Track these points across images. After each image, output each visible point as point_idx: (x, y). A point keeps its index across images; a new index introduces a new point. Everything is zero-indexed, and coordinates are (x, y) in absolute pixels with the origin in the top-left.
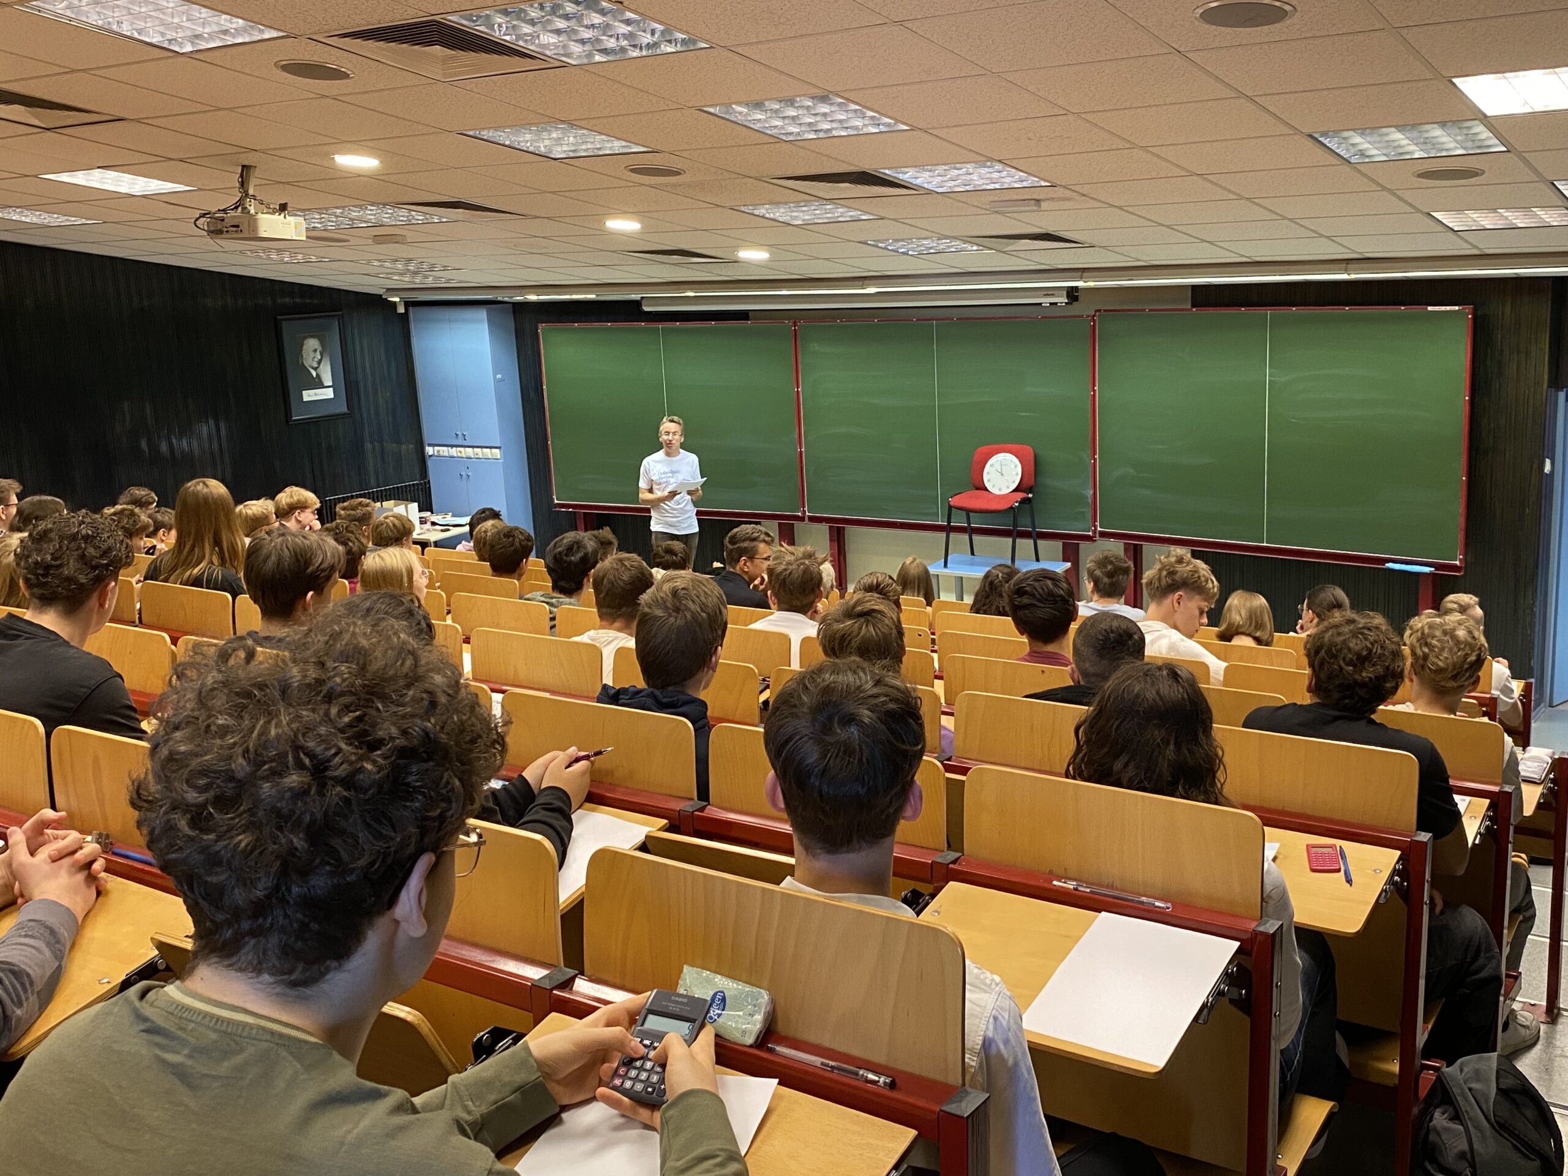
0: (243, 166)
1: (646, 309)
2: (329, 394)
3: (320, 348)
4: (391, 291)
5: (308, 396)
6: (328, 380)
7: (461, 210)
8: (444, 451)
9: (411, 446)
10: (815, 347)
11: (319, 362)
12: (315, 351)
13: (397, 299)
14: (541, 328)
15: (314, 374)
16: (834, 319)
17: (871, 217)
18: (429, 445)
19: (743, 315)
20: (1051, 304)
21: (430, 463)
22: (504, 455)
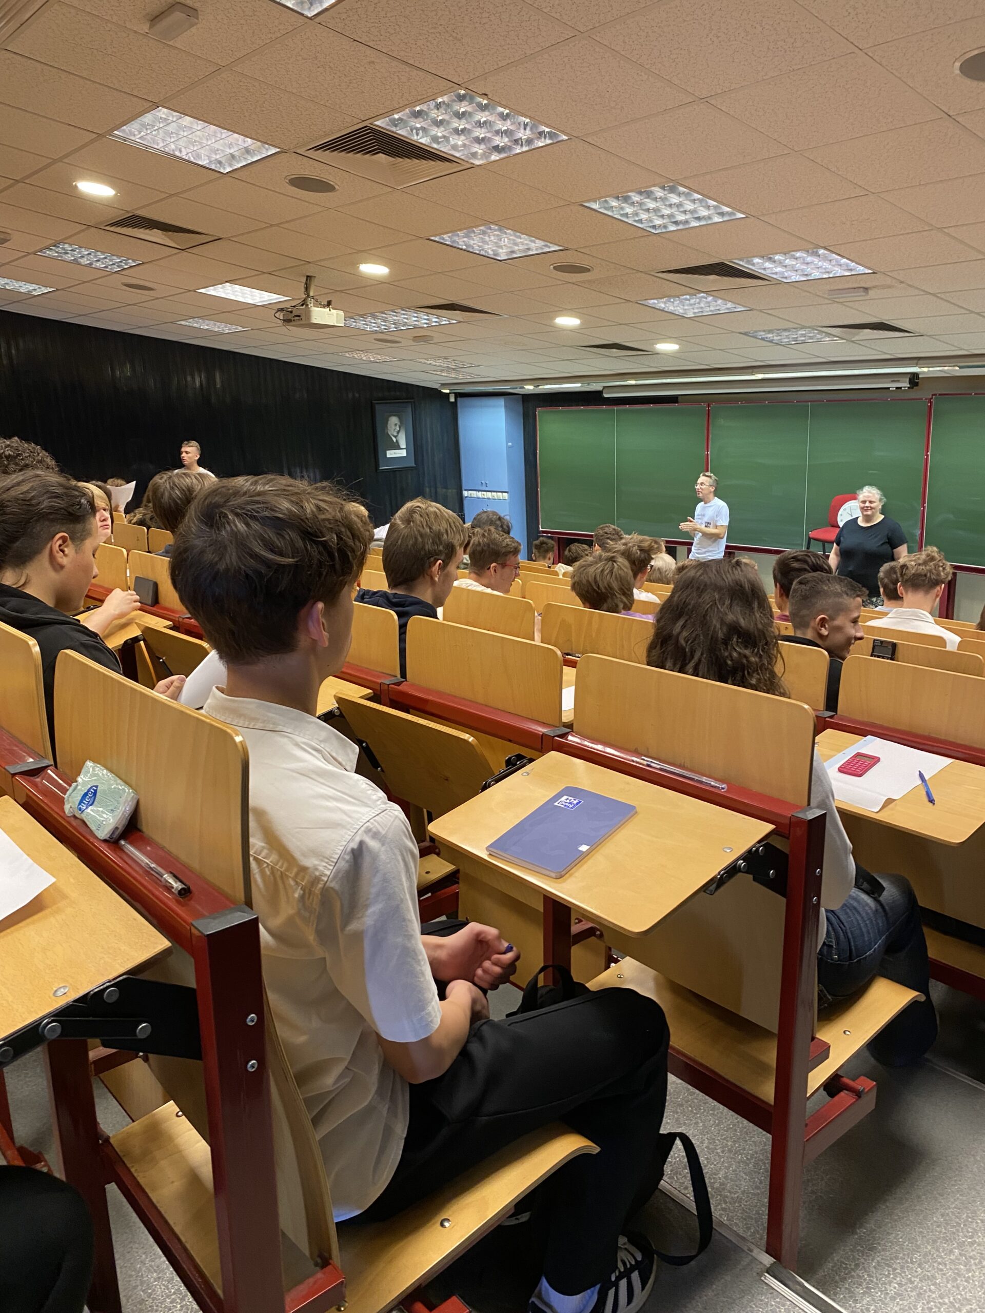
0: (308, 276)
1: (606, 396)
2: (403, 453)
3: (399, 424)
4: (444, 385)
5: (390, 454)
6: (403, 445)
7: (458, 312)
8: (474, 494)
9: (454, 491)
10: (722, 422)
11: (398, 432)
12: (396, 425)
13: (447, 391)
14: (538, 410)
15: (394, 440)
16: (737, 401)
17: (743, 309)
18: (466, 490)
19: (673, 399)
20: (897, 388)
21: (465, 502)
22: (510, 497)
